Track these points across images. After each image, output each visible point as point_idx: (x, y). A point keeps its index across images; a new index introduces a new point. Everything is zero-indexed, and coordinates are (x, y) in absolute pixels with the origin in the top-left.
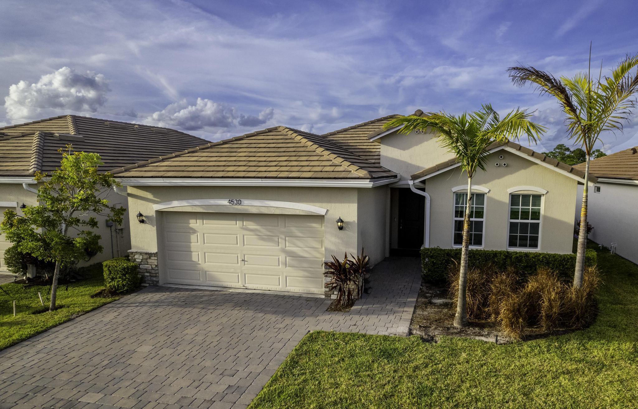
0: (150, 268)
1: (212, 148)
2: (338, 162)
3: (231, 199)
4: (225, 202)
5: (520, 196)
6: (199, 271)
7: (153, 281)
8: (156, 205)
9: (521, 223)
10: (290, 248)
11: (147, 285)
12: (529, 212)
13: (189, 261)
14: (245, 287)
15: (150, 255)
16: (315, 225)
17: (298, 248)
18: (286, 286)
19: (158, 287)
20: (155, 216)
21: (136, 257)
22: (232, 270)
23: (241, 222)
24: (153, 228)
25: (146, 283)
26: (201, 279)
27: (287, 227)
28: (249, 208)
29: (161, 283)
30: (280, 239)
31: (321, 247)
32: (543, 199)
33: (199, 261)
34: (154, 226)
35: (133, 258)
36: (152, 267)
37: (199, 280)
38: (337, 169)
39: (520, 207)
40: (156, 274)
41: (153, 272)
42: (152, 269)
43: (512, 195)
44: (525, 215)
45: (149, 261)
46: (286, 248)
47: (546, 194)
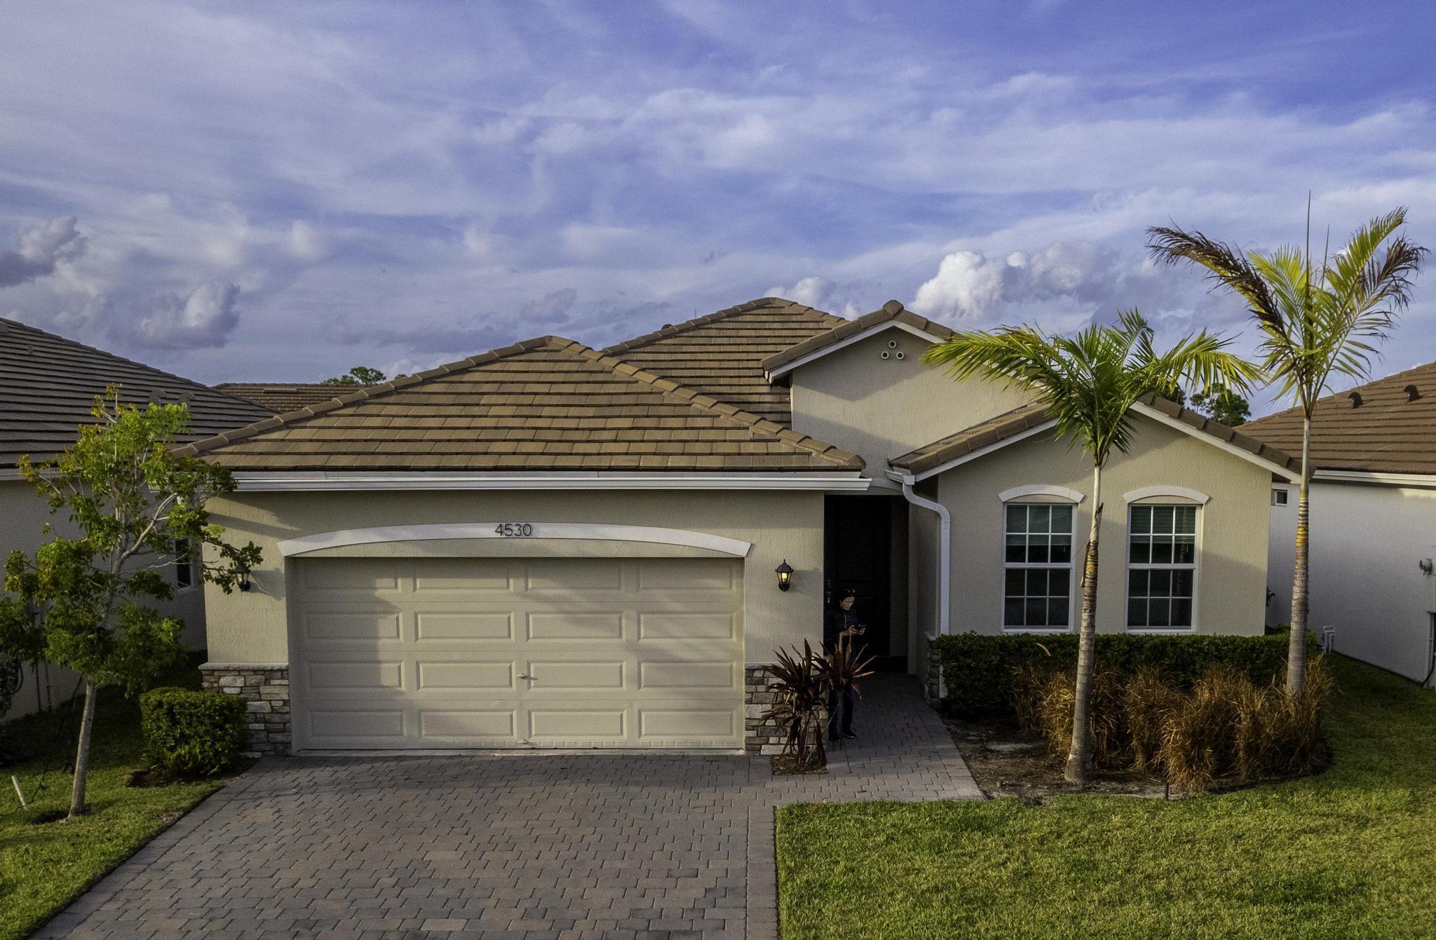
0: (268, 709)
1: (399, 393)
2: (768, 431)
3: (504, 524)
4: (488, 531)
5: (1150, 508)
6: (401, 710)
7: (275, 743)
8: (288, 541)
9: (1153, 571)
10: (649, 640)
11: (257, 755)
12: (1171, 545)
13: (375, 687)
14: (532, 744)
15: (268, 674)
16: (716, 584)
17: (670, 640)
18: (640, 735)
19: (290, 758)
20: (283, 572)
21: (223, 681)
22: (494, 705)
23: (521, 582)
24: (277, 603)
25: (253, 751)
26: (405, 733)
27: (644, 588)
28: (553, 544)
29: (294, 750)
30: (624, 621)
31: (728, 634)
32: (1200, 515)
33: (400, 685)
34: (277, 597)
35: (215, 685)
36: (272, 707)
37: (401, 734)
38: (773, 448)
39: (1151, 534)
40: (285, 724)
41: (276, 718)
42: (272, 712)
43: (1133, 508)
44: (1162, 551)
45: (264, 690)
46: (641, 641)
47: (1207, 503)
